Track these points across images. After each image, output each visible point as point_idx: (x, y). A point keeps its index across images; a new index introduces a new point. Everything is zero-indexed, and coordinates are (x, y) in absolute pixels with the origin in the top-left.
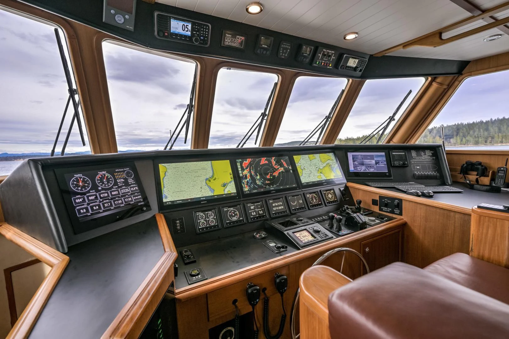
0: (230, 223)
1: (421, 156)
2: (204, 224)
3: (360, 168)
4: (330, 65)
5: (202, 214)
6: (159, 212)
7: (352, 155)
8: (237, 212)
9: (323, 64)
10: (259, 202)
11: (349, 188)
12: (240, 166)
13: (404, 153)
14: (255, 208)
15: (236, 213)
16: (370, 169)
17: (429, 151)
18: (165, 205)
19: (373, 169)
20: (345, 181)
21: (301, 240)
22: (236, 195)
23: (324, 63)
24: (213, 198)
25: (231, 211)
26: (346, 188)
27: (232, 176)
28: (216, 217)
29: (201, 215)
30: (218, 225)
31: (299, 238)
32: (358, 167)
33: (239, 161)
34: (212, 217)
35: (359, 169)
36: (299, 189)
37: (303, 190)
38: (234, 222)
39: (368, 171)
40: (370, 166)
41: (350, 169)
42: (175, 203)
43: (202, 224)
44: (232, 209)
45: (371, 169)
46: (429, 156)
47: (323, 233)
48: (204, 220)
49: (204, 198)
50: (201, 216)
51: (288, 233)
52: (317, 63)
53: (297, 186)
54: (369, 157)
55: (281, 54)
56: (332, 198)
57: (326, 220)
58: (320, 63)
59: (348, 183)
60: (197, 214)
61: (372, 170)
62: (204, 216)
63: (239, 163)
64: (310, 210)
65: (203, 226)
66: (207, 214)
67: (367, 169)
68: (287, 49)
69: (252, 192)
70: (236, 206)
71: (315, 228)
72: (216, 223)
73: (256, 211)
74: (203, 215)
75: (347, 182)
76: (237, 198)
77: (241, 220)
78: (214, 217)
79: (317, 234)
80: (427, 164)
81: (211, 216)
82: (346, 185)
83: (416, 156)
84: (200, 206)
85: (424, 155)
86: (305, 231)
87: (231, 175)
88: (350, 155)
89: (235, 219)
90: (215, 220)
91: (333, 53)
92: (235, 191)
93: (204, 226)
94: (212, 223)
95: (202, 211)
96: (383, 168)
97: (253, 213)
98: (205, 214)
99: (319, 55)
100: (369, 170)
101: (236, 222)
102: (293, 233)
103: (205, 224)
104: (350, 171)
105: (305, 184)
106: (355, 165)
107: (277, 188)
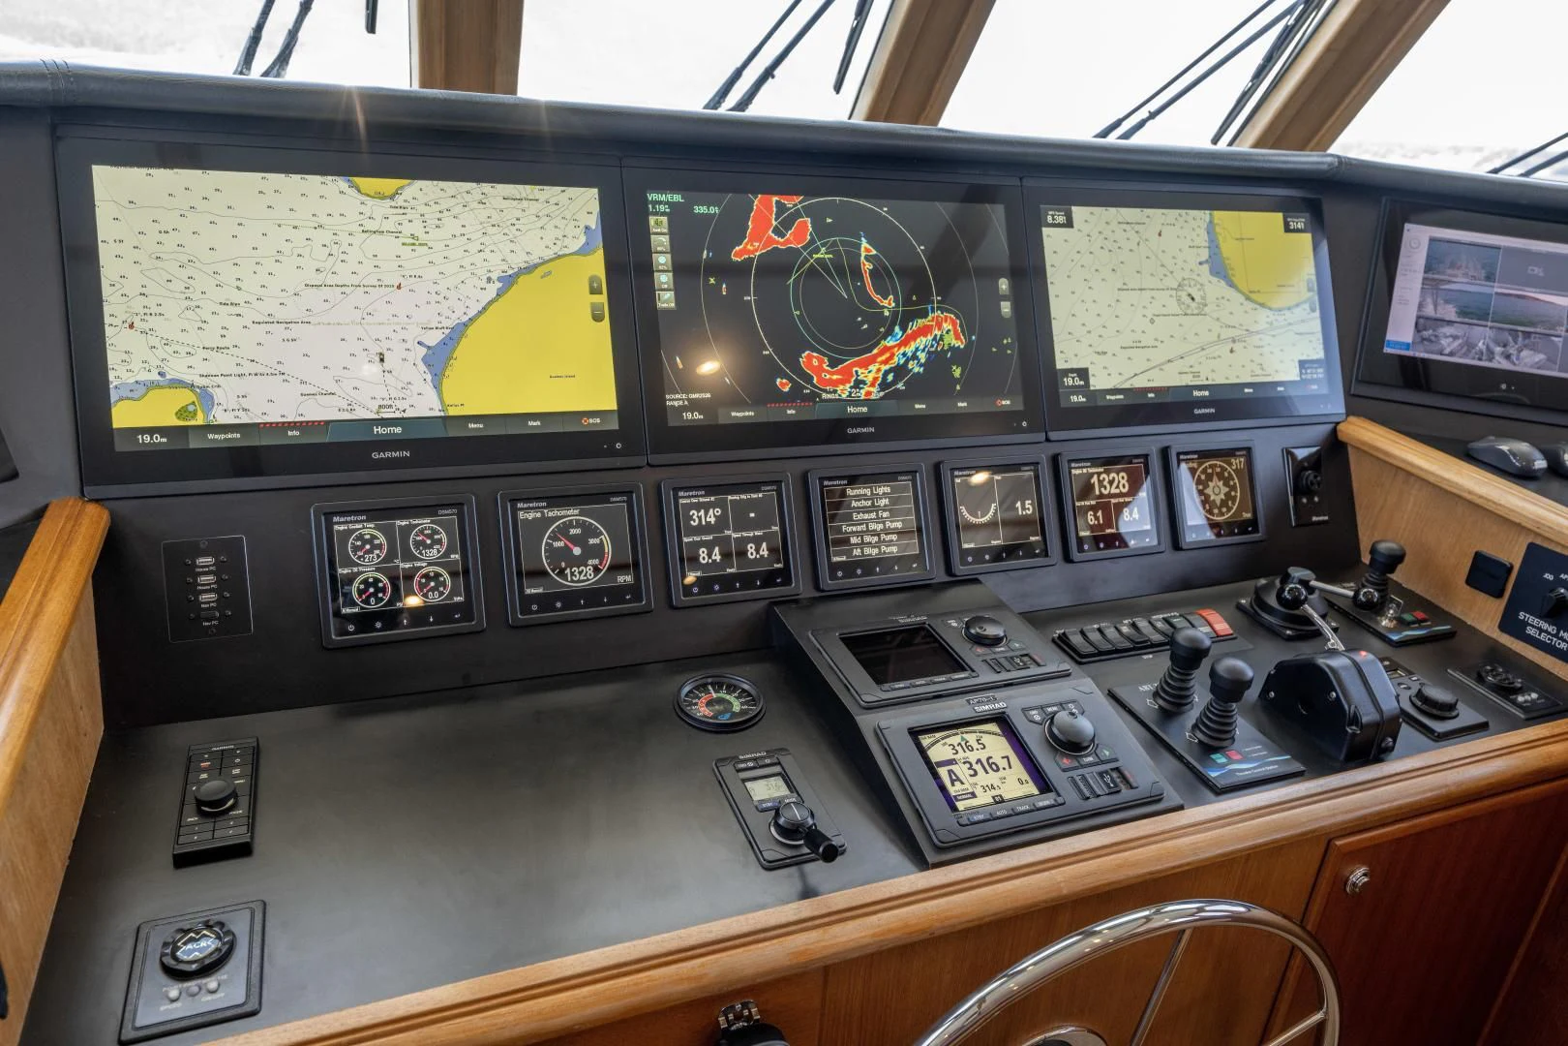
0: (545, 602)
2: (375, 595)
3: (1455, 338)
5: (369, 529)
6: (83, 494)
7: (1432, 240)
8: (606, 538)
10: (755, 486)
11: (1350, 449)
12: (665, 240)
14: (721, 523)
15: (592, 541)
16: (1520, 351)
18: (121, 446)
19: (1542, 356)
20: (1336, 406)
21: (953, 790)
22: (614, 425)
24: (453, 432)
25: (570, 525)
26: (1335, 448)
27: (602, 299)
28: (464, 556)
29: (360, 537)
30: (466, 609)
31: (943, 772)
32: (1448, 330)
33: (667, 203)
34: (433, 553)
35: (1444, 342)
36: (1030, 430)
37: (1053, 435)
38: (571, 598)
39: (1500, 363)
40: (1527, 335)
41: (1390, 336)
42: (194, 444)
43: (360, 592)
44: (572, 513)
45: (1525, 353)
47: (1103, 762)
48: (378, 570)
49: (398, 430)
50: (365, 542)
51: (878, 733)
53: (1020, 407)
54: (1538, 271)
56: (1224, 503)
57: (1153, 645)
59: (1352, 419)
60: (336, 527)
61: (1529, 361)
62: (382, 539)
63: (664, 219)
64: (1072, 562)
65: (367, 602)
66: (406, 532)
67: (1498, 350)
69: (722, 421)
70: (603, 496)
71: (1062, 717)
72: (454, 592)
73: (724, 544)
74: (374, 537)
75: (1348, 414)
76: (618, 446)
77: (625, 588)
78: (447, 554)
79: (1066, 762)
81: (430, 547)
82: (1334, 431)
84: (362, 476)
86: (993, 727)
87: (594, 291)
88: (1417, 238)
89: (584, 577)
90: (453, 574)
92: (610, 403)
93: (373, 606)
94: (433, 590)
95: (373, 514)
97: (703, 552)
98: (388, 532)
100: (1508, 357)
101: (592, 595)
102: (915, 733)
103: (383, 590)
104: (1387, 350)
105: (1074, 399)
106: (1429, 311)
107: (892, 409)
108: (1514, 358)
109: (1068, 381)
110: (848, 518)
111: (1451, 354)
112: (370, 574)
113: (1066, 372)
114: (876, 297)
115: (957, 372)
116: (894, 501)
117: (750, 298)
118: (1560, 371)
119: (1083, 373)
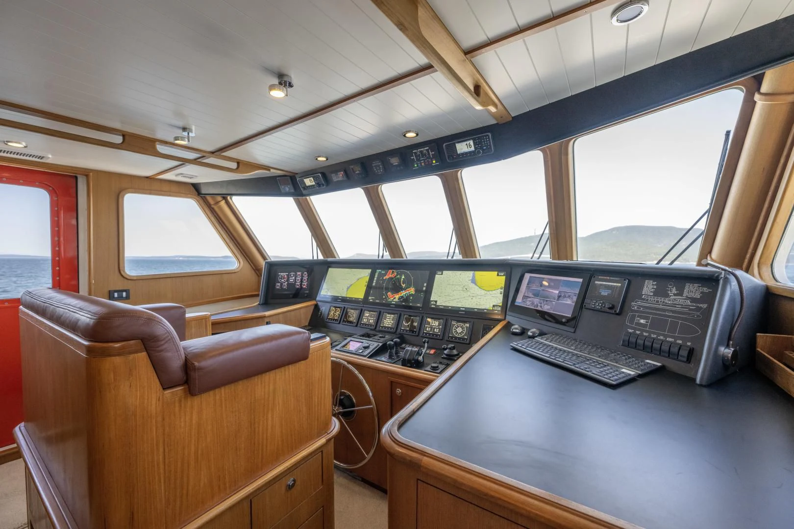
1: (667, 296)
4: (434, 162)
5: (334, 309)
7: (530, 277)
8: (355, 315)
9: (423, 164)
10: (374, 312)
12: (376, 276)
13: (620, 285)
14: (369, 316)
17: (696, 285)
19: (549, 307)
20: (503, 317)
22: (361, 300)
23: (425, 162)
25: (352, 312)
28: (340, 314)
32: (529, 299)
33: (378, 271)
40: (547, 301)
41: (517, 301)
45: (546, 306)
46: (688, 298)
47: (365, 350)
48: (333, 313)
49: (341, 298)
52: (416, 165)
53: (421, 306)
54: (552, 285)
55: (376, 171)
56: (460, 333)
58: (419, 165)
66: (337, 310)
67: (539, 305)
68: (379, 166)
70: (357, 309)
72: (338, 318)
73: (368, 319)
76: (361, 303)
79: (360, 348)
80: (669, 317)
83: (652, 294)
84: (336, 302)
85: (675, 295)
87: (366, 283)
88: (527, 276)
89: (351, 319)
91: (427, 150)
92: (362, 297)
96: (566, 307)
97: (365, 320)
99: (412, 158)
100: (541, 307)
101: (351, 322)
103: (332, 316)
104: (516, 304)
105: (432, 306)
106: (526, 295)
107: (400, 303)
108: (542, 307)
109: (432, 303)
110: (385, 319)
111: (529, 305)
112: (337, 314)
113: (432, 301)
114: (402, 285)
115: (411, 298)
116: (393, 318)
117: (384, 285)
118: (553, 311)
119: (436, 302)
